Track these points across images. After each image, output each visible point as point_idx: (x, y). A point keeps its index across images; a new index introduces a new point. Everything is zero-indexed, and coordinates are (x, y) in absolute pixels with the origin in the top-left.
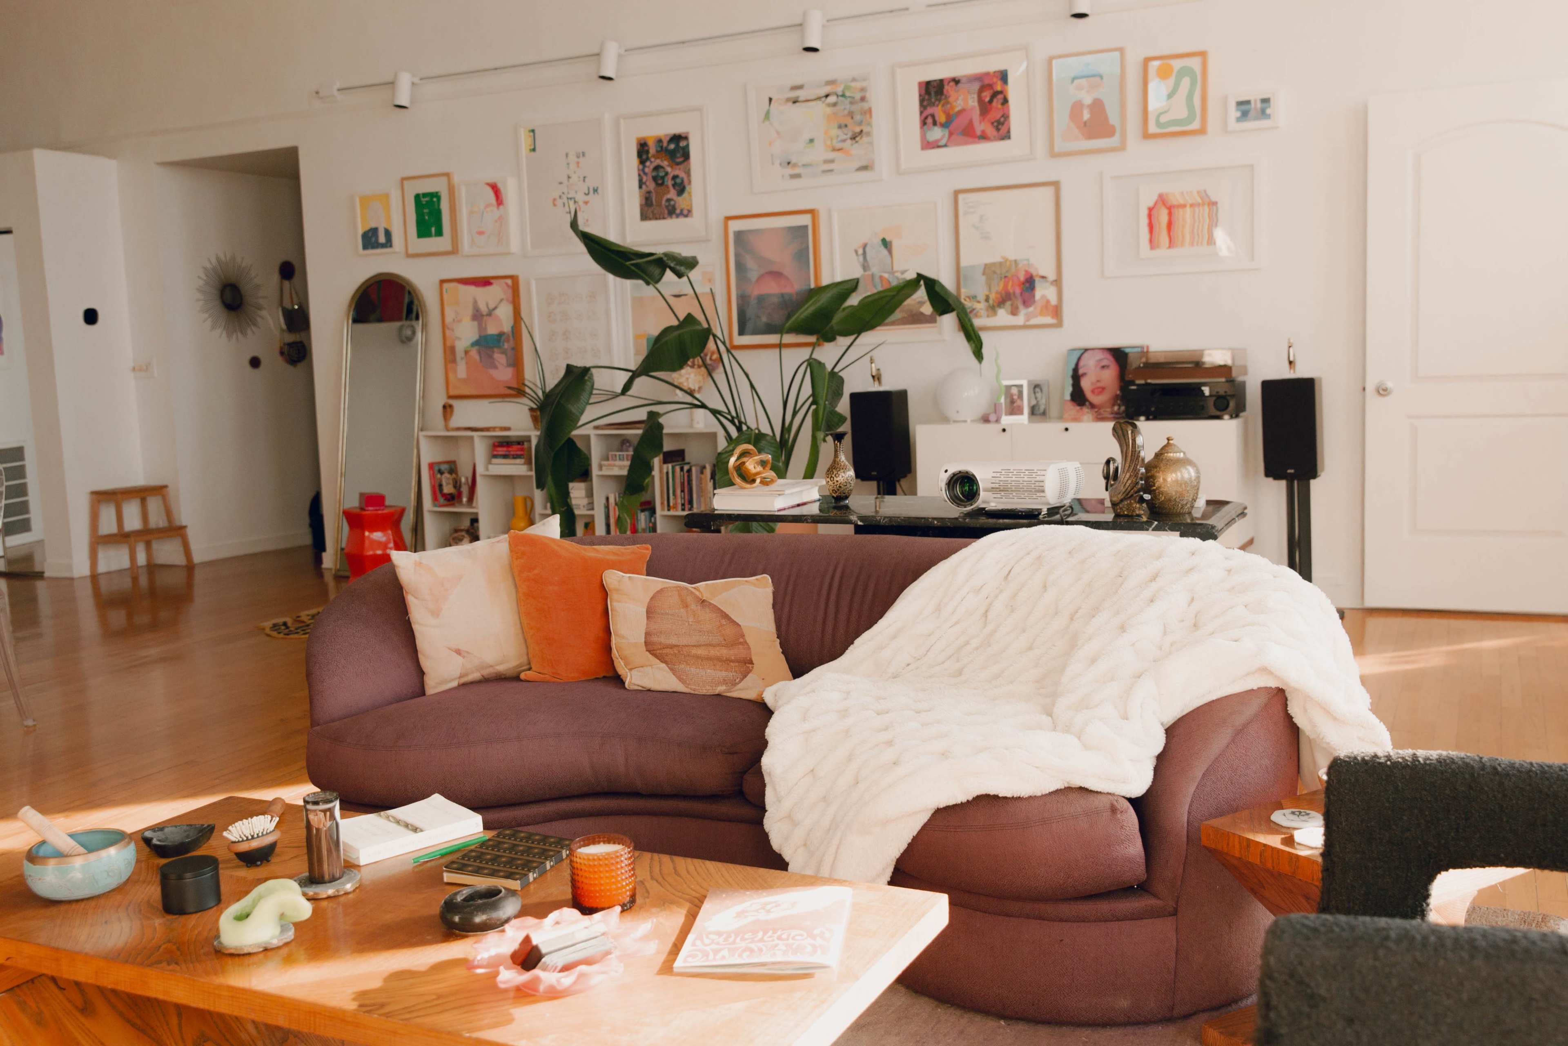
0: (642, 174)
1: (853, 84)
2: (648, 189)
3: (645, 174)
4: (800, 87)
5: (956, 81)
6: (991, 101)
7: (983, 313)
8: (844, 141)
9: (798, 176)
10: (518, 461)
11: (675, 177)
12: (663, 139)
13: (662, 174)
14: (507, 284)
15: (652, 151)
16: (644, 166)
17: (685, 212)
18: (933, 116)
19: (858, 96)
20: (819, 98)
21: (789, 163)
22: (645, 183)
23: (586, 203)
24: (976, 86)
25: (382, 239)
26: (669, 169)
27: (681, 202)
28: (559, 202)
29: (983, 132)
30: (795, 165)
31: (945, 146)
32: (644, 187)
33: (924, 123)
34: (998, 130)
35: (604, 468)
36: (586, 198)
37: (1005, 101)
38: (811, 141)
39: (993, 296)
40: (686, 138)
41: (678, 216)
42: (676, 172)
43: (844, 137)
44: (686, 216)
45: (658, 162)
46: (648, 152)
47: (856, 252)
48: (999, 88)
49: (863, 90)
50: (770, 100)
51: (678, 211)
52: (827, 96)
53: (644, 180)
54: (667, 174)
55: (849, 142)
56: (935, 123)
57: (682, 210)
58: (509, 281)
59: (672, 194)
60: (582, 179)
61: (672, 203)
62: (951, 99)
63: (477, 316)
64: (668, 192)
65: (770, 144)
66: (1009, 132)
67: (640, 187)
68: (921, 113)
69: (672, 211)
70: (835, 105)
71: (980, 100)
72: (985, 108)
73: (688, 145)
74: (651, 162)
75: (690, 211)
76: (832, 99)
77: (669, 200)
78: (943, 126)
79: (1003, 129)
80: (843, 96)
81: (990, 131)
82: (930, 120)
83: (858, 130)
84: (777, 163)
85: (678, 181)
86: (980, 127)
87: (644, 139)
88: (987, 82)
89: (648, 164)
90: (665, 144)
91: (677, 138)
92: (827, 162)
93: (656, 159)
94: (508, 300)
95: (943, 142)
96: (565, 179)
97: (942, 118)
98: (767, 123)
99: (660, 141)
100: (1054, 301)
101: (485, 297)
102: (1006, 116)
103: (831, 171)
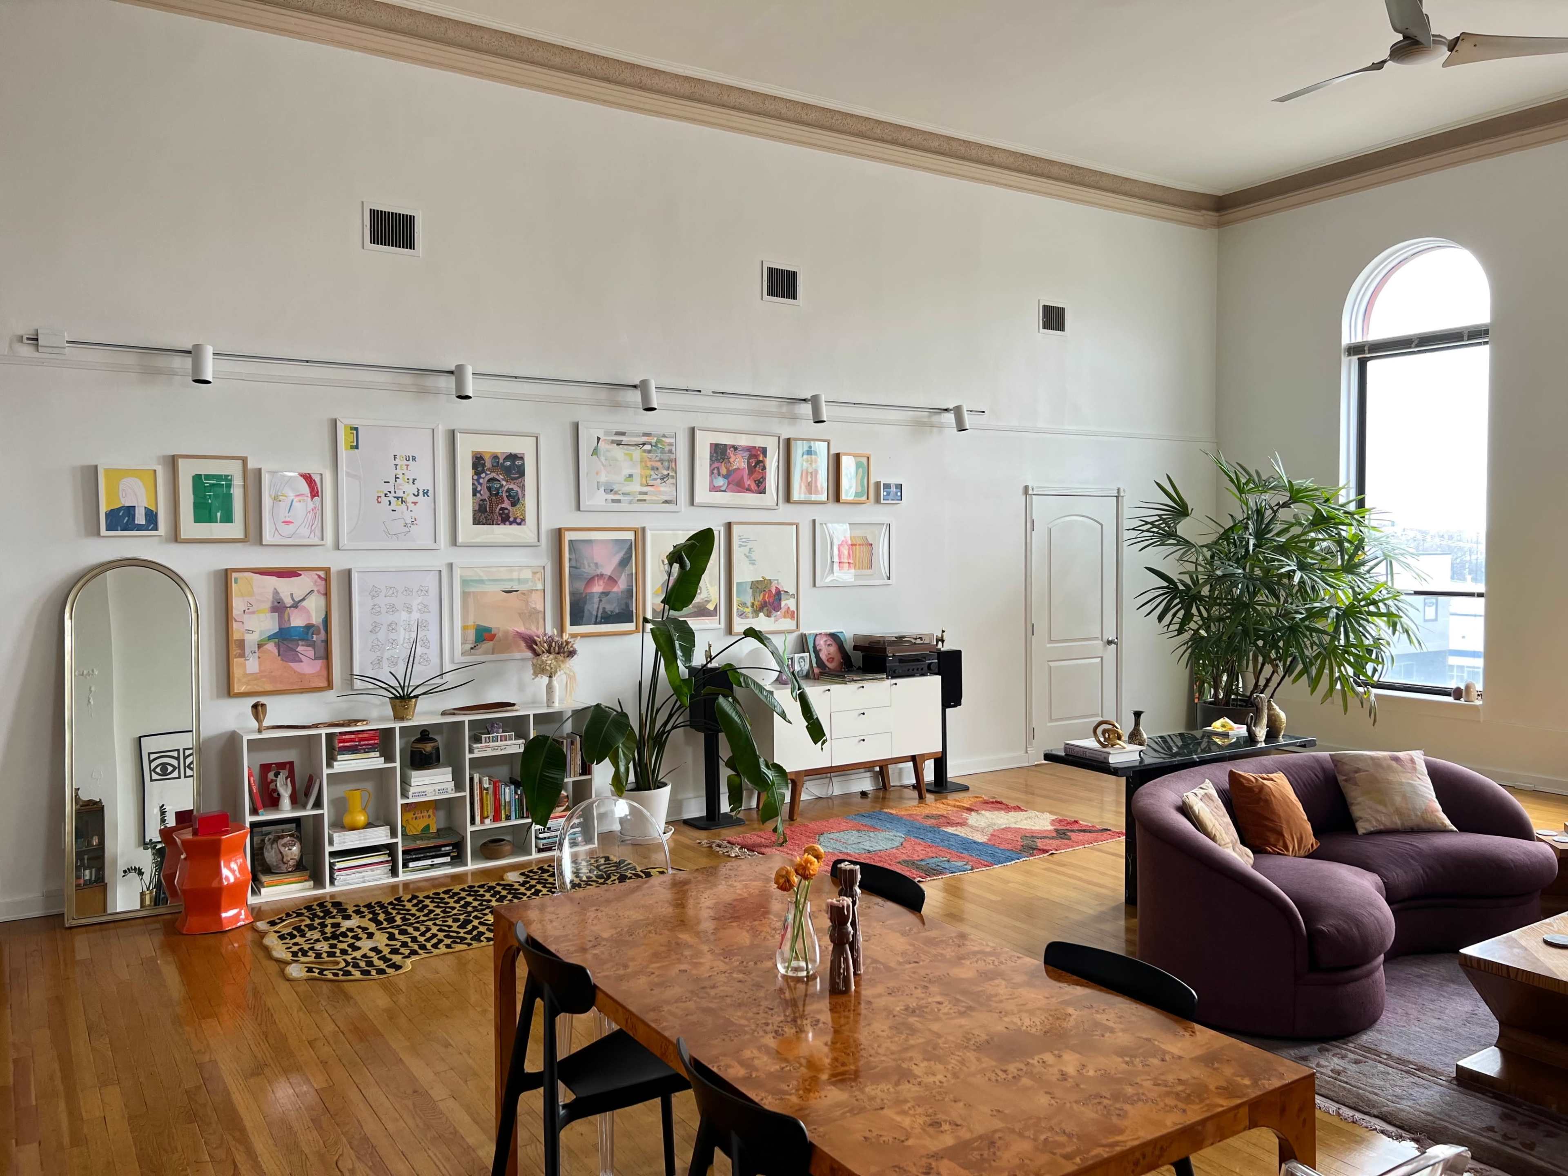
0: (476, 483)
1: (664, 439)
2: (483, 498)
3: (481, 484)
4: (623, 434)
5: (735, 448)
6: (755, 466)
7: (750, 615)
8: (656, 479)
9: (619, 501)
10: (372, 754)
11: (509, 490)
12: (499, 455)
13: (497, 485)
14: (319, 576)
15: (488, 465)
16: (480, 478)
17: (518, 521)
18: (718, 469)
19: (667, 449)
20: (638, 445)
21: (611, 491)
22: (479, 492)
23: (415, 503)
24: (747, 454)
25: (140, 519)
26: (504, 483)
27: (513, 512)
28: (385, 500)
29: (749, 485)
30: (616, 493)
31: (725, 491)
32: (478, 495)
33: (712, 473)
34: (758, 486)
35: (476, 751)
36: (415, 499)
37: (764, 468)
38: (631, 476)
39: (756, 603)
40: (522, 458)
41: (511, 523)
42: (511, 486)
43: (656, 477)
44: (519, 524)
45: (494, 475)
46: (484, 465)
47: (663, 562)
48: (761, 459)
49: (671, 444)
50: (599, 439)
51: (511, 519)
52: (644, 444)
53: (479, 489)
54: (502, 486)
55: (659, 481)
56: (719, 475)
57: (515, 519)
58: (322, 574)
59: (506, 504)
60: (411, 481)
61: (506, 511)
62: (731, 460)
63: (278, 607)
64: (503, 502)
65: (597, 473)
66: (765, 488)
67: (474, 495)
68: (711, 465)
69: (505, 519)
70: (649, 452)
71: (749, 464)
72: (752, 470)
73: (523, 464)
74: (487, 475)
75: (523, 520)
76: (647, 447)
77: (502, 509)
78: (725, 477)
79: (761, 488)
80: (656, 446)
81: (753, 486)
82: (716, 471)
83: (666, 473)
84: (602, 489)
85: (512, 493)
86: (748, 482)
87: (480, 453)
88: (754, 453)
89: (483, 475)
90: (501, 461)
91: (512, 457)
92: (641, 493)
93: (492, 472)
94: (318, 592)
95: (723, 489)
96: (392, 480)
97: (724, 471)
98: (595, 457)
99: (495, 457)
100: (793, 608)
101: (287, 588)
102: (764, 478)
103: (645, 500)
